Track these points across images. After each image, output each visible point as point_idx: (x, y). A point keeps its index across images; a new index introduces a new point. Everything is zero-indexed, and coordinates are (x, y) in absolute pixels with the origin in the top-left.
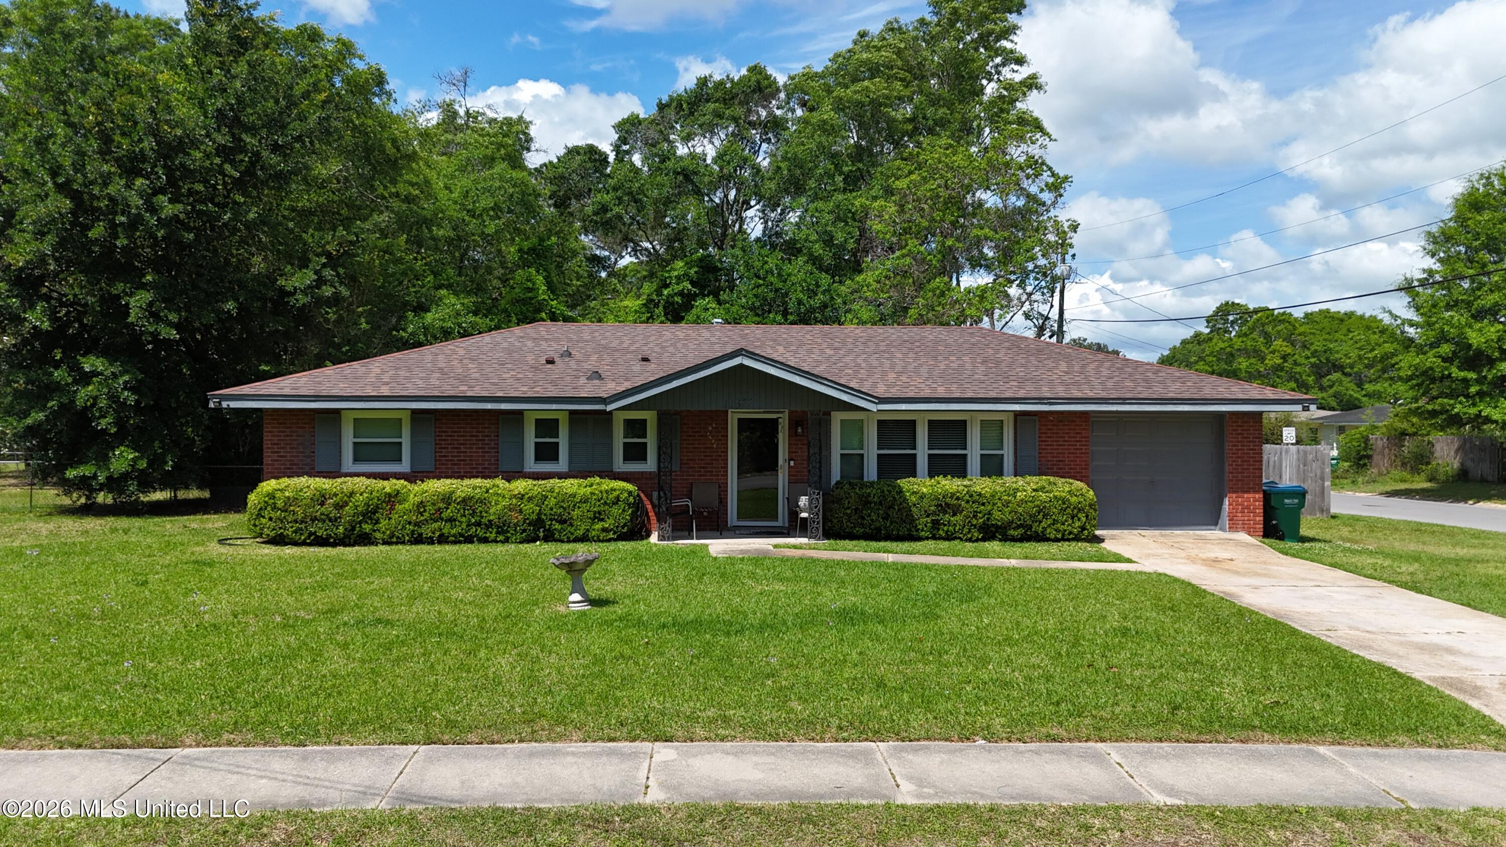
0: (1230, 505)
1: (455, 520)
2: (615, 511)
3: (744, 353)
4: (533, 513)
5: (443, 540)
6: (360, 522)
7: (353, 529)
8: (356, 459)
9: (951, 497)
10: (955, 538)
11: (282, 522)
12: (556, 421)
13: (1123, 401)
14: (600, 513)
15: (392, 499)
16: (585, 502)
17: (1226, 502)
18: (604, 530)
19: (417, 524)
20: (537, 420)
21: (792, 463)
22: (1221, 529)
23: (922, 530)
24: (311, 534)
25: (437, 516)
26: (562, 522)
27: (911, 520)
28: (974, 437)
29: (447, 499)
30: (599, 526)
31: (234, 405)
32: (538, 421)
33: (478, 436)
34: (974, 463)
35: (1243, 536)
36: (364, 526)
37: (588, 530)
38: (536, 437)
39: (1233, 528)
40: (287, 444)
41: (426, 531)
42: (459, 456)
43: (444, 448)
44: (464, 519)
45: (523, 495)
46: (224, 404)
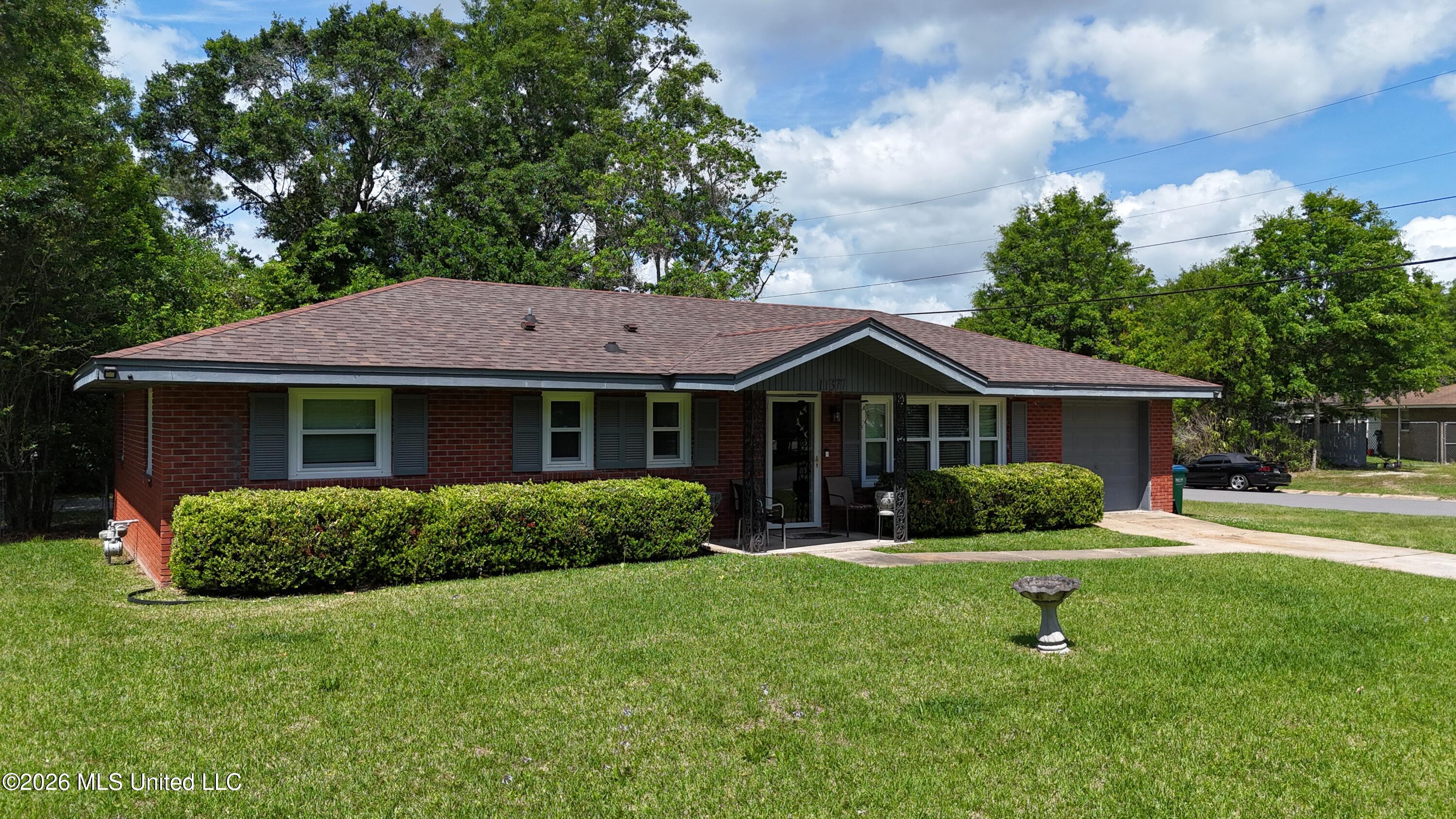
0: (1153, 485)
1: (508, 541)
2: (697, 517)
3: (871, 323)
4: (607, 525)
5: (491, 570)
6: (374, 553)
7: (364, 563)
8: (307, 461)
9: (1005, 487)
10: (1003, 531)
11: (257, 560)
12: (577, 405)
13: (1105, 387)
14: (681, 522)
15: (416, 516)
16: (665, 509)
17: (1150, 483)
18: (688, 543)
19: (458, 549)
20: (553, 403)
21: (827, 454)
22: (1147, 508)
23: (979, 524)
24: (302, 575)
25: (484, 536)
26: (638, 536)
27: (969, 512)
28: (975, 421)
29: (497, 513)
30: (681, 538)
31: (139, 376)
32: (555, 405)
33: (485, 425)
34: (975, 451)
35: (1161, 513)
36: (380, 559)
37: (668, 545)
38: (552, 426)
39: (1155, 507)
40: (203, 439)
41: (468, 559)
42: (461, 453)
43: (440, 442)
44: (521, 540)
45: (593, 503)
46: (124, 376)
